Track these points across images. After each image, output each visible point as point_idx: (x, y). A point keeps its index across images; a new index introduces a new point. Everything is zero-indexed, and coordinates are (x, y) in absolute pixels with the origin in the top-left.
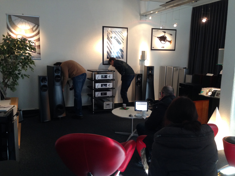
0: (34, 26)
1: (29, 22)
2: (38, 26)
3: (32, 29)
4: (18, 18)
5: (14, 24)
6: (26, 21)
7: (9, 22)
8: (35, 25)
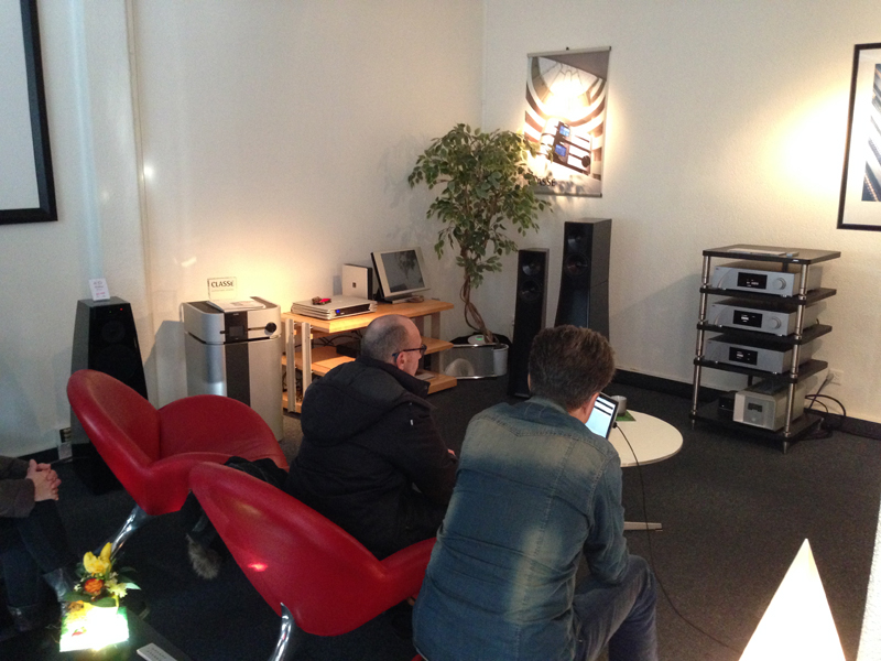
0: (594, 85)
1: (580, 71)
2: (605, 80)
3: (588, 93)
4: (555, 62)
5: (543, 84)
6: (574, 70)
7: (533, 78)
8: (595, 78)
